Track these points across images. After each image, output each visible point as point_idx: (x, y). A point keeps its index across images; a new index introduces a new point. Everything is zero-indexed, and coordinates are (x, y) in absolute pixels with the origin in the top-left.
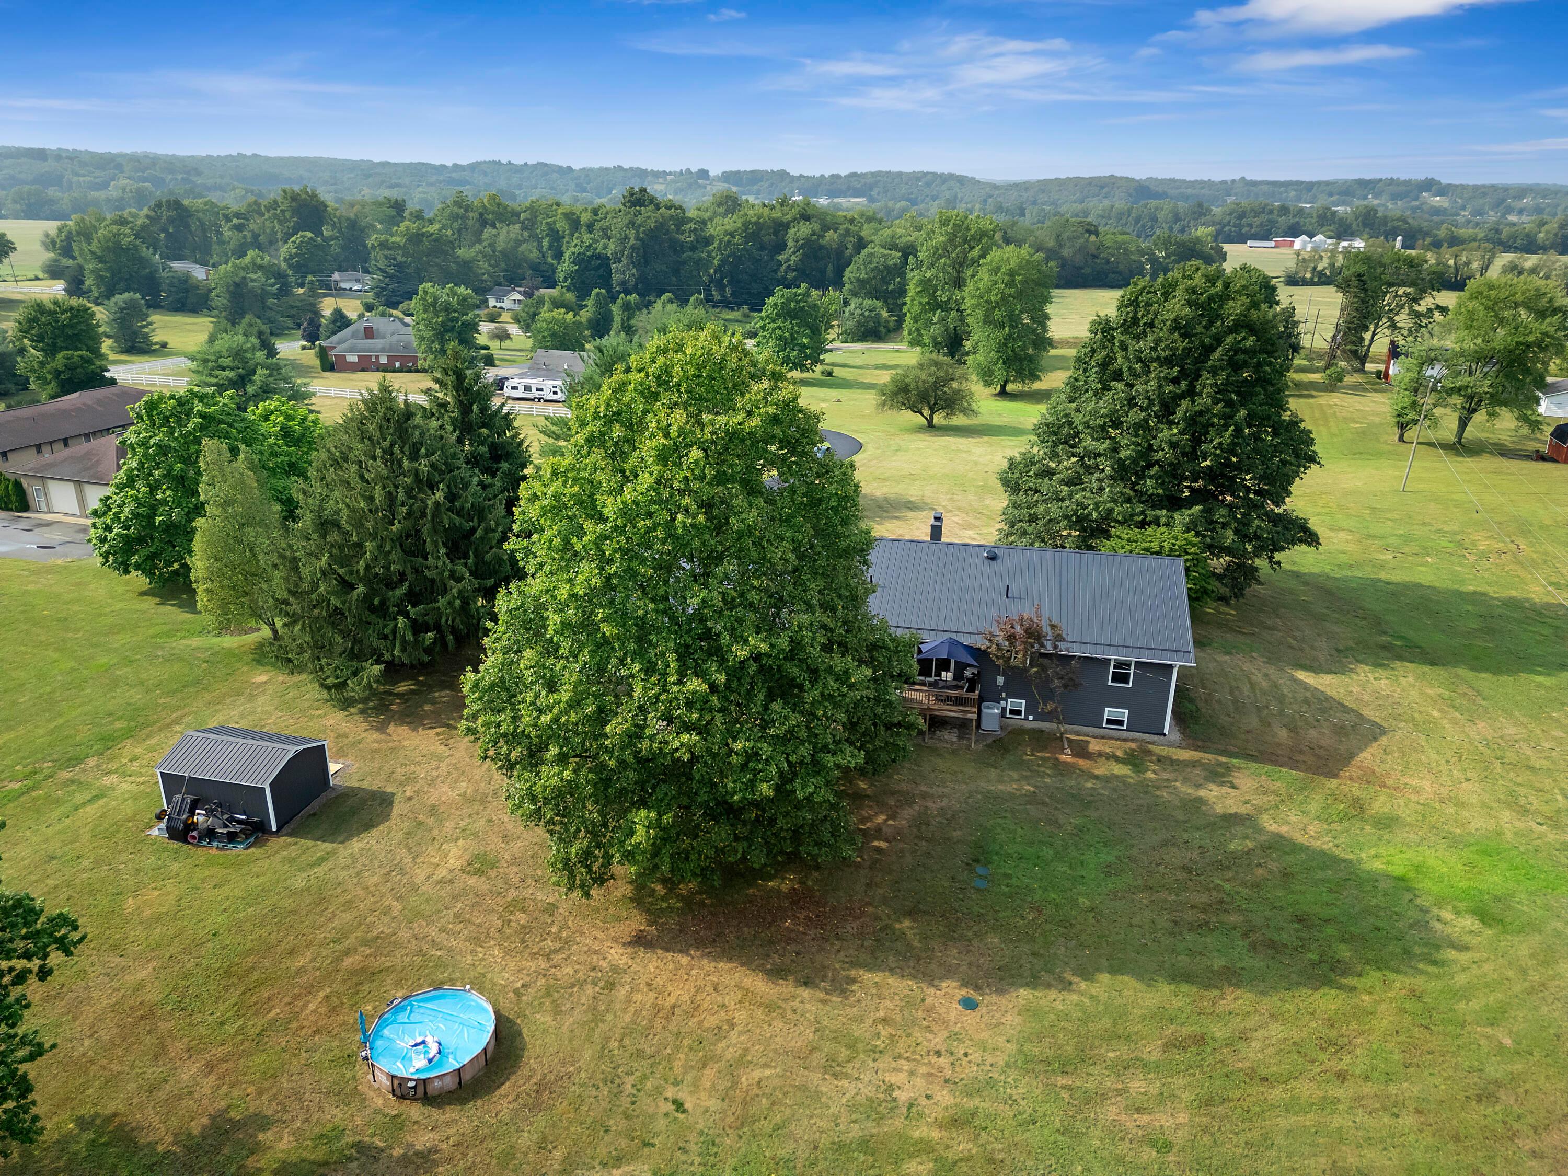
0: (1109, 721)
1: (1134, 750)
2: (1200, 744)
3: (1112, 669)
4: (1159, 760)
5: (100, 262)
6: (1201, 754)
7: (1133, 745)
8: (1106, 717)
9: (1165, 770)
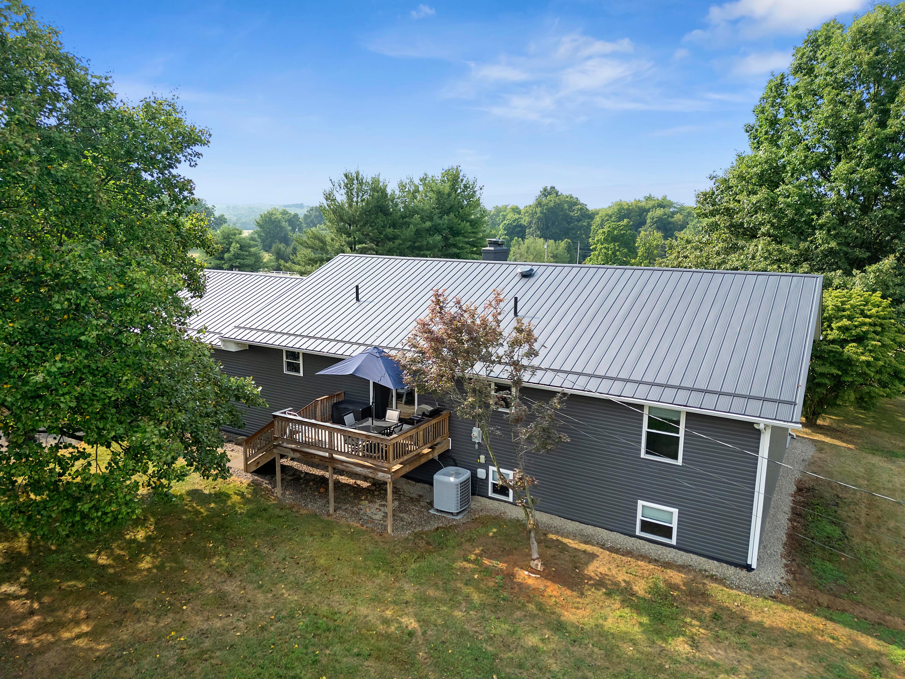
0: (647, 526)
1: (675, 587)
2: (824, 599)
3: (645, 428)
4: (715, 617)
5: (261, 228)
6: (818, 622)
7: (677, 577)
8: (639, 517)
9: (717, 640)
